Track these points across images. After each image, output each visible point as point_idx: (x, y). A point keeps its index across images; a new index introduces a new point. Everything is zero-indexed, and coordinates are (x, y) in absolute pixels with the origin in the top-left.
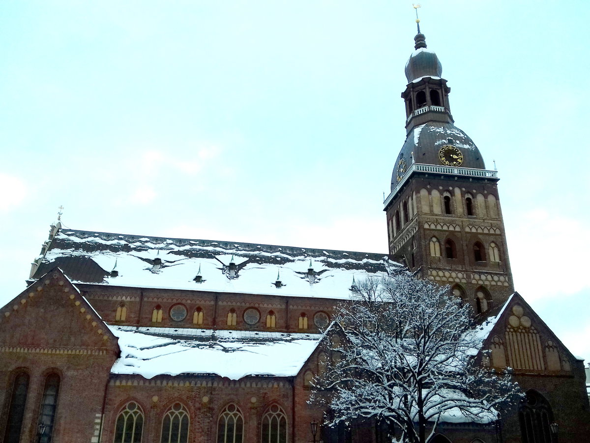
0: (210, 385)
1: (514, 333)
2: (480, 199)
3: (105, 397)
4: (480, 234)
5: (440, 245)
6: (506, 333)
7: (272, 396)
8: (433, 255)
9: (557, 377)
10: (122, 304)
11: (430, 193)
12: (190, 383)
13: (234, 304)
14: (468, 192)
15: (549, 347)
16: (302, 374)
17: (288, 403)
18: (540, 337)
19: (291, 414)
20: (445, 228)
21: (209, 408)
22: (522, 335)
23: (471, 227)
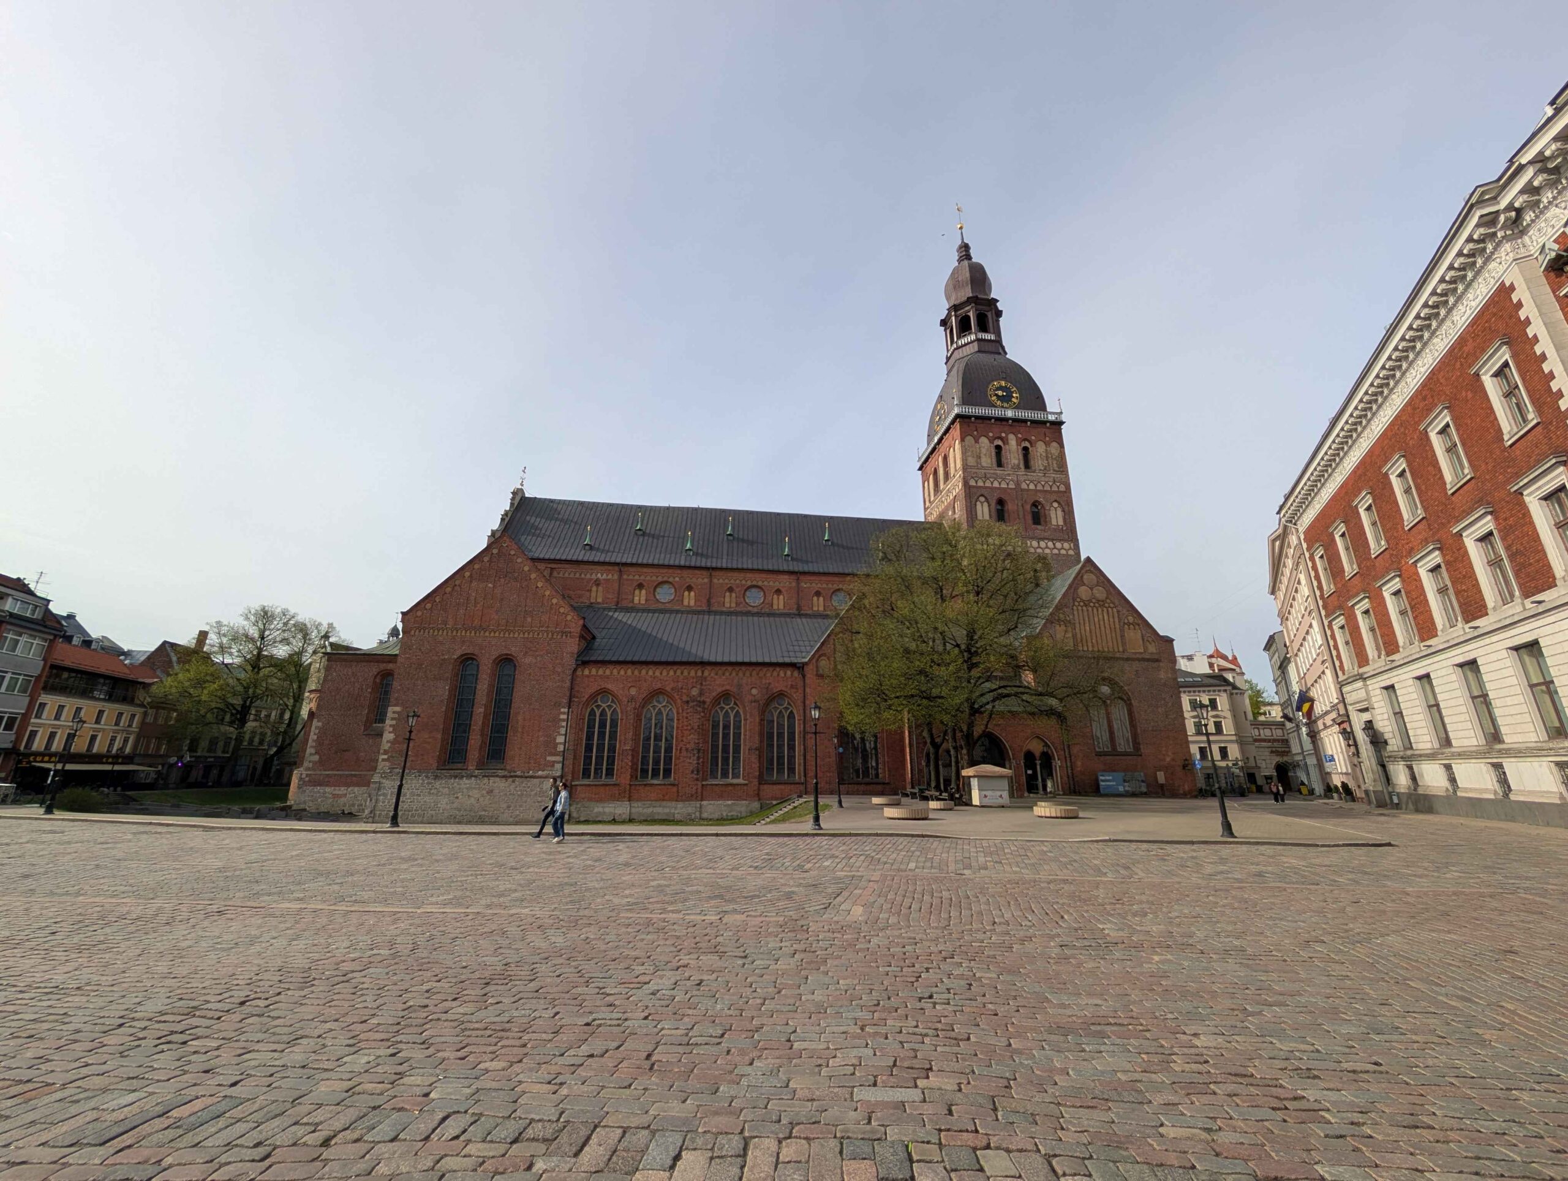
0: (699, 673)
1: (1084, 608)
2: (1040, 448)
3: (572, 688)
4: (1040, 491)
5: (989, 506)
6: (1075, 608)
7: (778, 686)
8: (980, 517)
9: (1139, 660)
10: (597, 583)
11: (977, 441)
12: (675, 673)
13: (732, 581)
14: (1025, 440)
15: (1129, 624)
16: (814, 660)
17: (797, 696)
18: (1118, 612)
19: (801, 708)
20: (996, 484)
21: (699, 702)
22: (1095, 610)
23: (1028, 482)
